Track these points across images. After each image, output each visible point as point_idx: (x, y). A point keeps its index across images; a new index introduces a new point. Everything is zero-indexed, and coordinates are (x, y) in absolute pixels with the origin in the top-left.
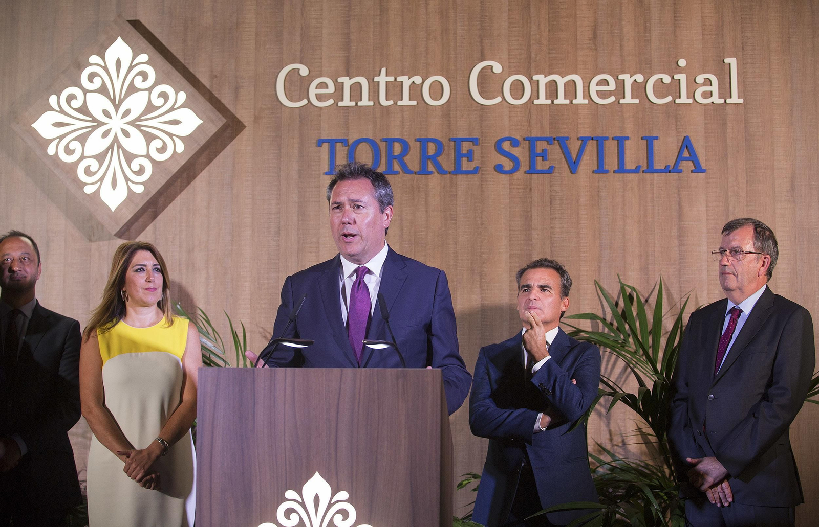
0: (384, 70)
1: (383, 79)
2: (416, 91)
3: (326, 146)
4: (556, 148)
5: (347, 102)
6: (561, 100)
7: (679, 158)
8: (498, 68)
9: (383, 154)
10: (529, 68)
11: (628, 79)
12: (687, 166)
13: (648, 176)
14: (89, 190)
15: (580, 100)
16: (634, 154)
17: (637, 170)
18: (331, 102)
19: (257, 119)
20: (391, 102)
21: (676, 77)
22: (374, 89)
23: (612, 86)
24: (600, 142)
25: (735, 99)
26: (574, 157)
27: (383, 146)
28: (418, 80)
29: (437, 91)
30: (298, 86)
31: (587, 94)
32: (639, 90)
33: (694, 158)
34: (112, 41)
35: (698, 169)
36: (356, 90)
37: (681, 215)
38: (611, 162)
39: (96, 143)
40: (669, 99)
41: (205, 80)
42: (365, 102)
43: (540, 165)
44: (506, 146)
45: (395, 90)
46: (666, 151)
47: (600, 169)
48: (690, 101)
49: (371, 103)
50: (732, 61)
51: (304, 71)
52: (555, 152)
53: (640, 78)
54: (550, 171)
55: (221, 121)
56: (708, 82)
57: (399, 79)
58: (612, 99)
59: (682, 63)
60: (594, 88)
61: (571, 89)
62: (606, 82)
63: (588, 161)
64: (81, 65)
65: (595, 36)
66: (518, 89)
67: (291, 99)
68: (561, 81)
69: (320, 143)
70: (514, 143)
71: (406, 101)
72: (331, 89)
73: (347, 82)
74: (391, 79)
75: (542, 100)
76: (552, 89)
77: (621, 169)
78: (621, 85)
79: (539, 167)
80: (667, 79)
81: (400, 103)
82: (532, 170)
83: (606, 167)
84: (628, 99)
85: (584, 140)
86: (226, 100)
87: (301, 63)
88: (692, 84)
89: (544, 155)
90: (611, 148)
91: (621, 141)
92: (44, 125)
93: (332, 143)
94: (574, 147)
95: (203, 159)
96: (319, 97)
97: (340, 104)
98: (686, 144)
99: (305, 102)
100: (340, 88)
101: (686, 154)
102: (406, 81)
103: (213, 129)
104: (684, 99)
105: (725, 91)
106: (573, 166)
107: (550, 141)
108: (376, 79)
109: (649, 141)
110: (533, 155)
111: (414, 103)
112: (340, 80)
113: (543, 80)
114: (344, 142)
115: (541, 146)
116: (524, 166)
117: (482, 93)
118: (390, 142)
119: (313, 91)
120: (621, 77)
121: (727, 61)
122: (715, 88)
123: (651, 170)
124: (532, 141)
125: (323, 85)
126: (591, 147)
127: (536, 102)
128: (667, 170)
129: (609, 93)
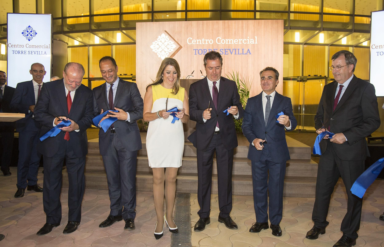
0: (203, 39)
1: (203, 40)
2: (208, 42)
3: (195, 50)
4: (229, 50)
5: (198, 43)
6: (230, 43)
7: (247, 52)
8: (220, 38)
9: (203, 51)
10: (225, 38)
11: (240, 40)
12: (249, 53)
13: (243, 55)
14: (159, 57)
15: (233, 43)
16: (241, 51)
17: (241, 54)
18: (195, 43)
19: (184, 46)
20: (204, 44)
21: (247, 40)
22: (202, 41)
23: (237, 41)
24: (235, 50)
25: (256, 43)
26: (232, 52)
27: (203, 50)
28: (208, 40)
29: (211, 42)
30: (190, 41)
31: (234, 42)
32: (242, 41)
33: (249, 52)
34: (162, 34)
35: (250, 54)
36: (199, 42)
37: (247, 61)
38: (237, 53)
39: (160, 49)
40: (246, 43)
41: (176, 40)
42: (200, 43)
43: (226, 53)
44: (221, 50)
45: (205, 42)
46: (245, 51)
47: (235, 54)
48: (249, 43)
49: (201, 44)
50: (256, 37)
51: (191, 39)
52: (229, 51)
53: (242, 40)
54: (228, 54)
55: (179, 46)
56: (252, 40)
57: (206, 40)
58: (237, 43)
59: (248, 37)
60: (235, 41)
61: (231, 41)
62: (237, 40)
63: (234, 53)
64: (157, 38)
65: (235, 33)
66: (223, 41)
67: (189, 43)
68: (230, 40)
69: (194, 50)
70: (223, 50)
71: (207, 43)
72: (195, 42)
73: (198, 40)
74: (204, 40)
75: (227, 43)
76: (228, 41)
77: (239, 54)
78: (239, 41)
79: (226, 54)
80: (246, 40)
81: (206, 44)
82: (225, 54)
83: (236, 54)
84: (240, 43)
85: (233, 49)
86: (180, 43)
87: (191, 37)
88: (250, 41)
89: (227, 52)
90: (237, 51)
91: (239, 49)
92: (152, 47)
93: (196, 50)
94: (232, 50)
95: (176, 52)
96: (194, 43)
97: (197, 44)
98: (248, 50)
99: (191, 43)
100: (197, 41)
101: (248, 51)
102: (207, 40)
103: (178, 48)
104: (248, 43)
105: (255, 42)
106: (231, 53)
107: (228, 49)
108: (202, 40)
109: (243, 49)
110: (225, 52)
111: (208, 44)
112: (197, 40)
113: (227, 40)
114: (197, 50)
115: (226, 50)
116: (224, 53)
117: (218, 42)
118: (204, 50)
119: (193, 42)
120: (239, 40)
121: (255, 37)
122: (253, 41)
123: (243, 54)
124: (225, 50)
125: (194, 41)
126: (234, 50)
127: (226, 43)
128: (245, 54)
129: (237, 42)
